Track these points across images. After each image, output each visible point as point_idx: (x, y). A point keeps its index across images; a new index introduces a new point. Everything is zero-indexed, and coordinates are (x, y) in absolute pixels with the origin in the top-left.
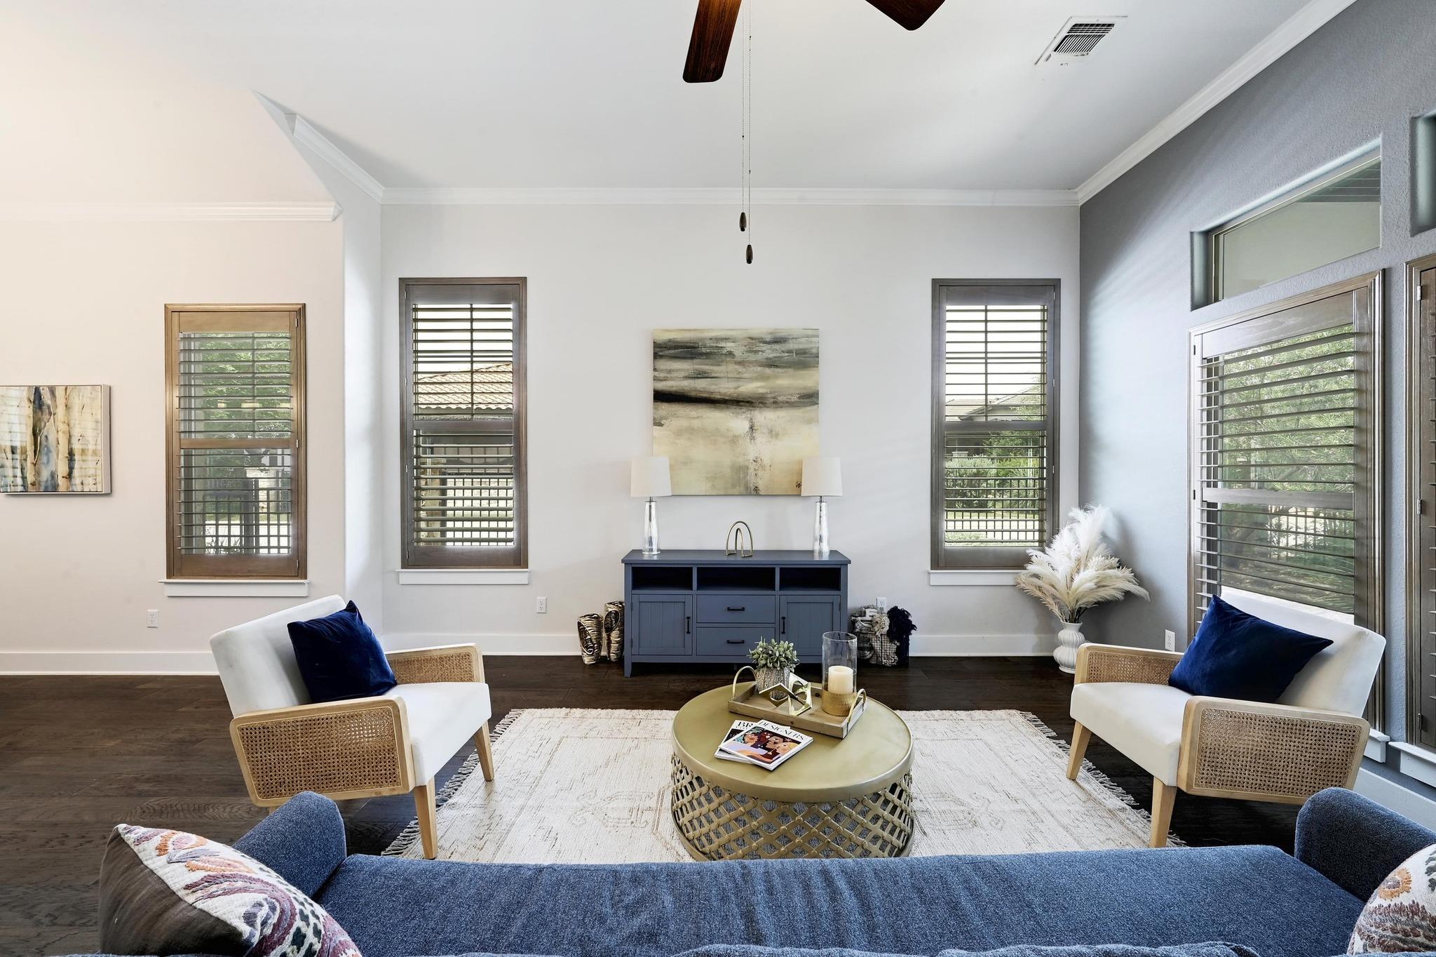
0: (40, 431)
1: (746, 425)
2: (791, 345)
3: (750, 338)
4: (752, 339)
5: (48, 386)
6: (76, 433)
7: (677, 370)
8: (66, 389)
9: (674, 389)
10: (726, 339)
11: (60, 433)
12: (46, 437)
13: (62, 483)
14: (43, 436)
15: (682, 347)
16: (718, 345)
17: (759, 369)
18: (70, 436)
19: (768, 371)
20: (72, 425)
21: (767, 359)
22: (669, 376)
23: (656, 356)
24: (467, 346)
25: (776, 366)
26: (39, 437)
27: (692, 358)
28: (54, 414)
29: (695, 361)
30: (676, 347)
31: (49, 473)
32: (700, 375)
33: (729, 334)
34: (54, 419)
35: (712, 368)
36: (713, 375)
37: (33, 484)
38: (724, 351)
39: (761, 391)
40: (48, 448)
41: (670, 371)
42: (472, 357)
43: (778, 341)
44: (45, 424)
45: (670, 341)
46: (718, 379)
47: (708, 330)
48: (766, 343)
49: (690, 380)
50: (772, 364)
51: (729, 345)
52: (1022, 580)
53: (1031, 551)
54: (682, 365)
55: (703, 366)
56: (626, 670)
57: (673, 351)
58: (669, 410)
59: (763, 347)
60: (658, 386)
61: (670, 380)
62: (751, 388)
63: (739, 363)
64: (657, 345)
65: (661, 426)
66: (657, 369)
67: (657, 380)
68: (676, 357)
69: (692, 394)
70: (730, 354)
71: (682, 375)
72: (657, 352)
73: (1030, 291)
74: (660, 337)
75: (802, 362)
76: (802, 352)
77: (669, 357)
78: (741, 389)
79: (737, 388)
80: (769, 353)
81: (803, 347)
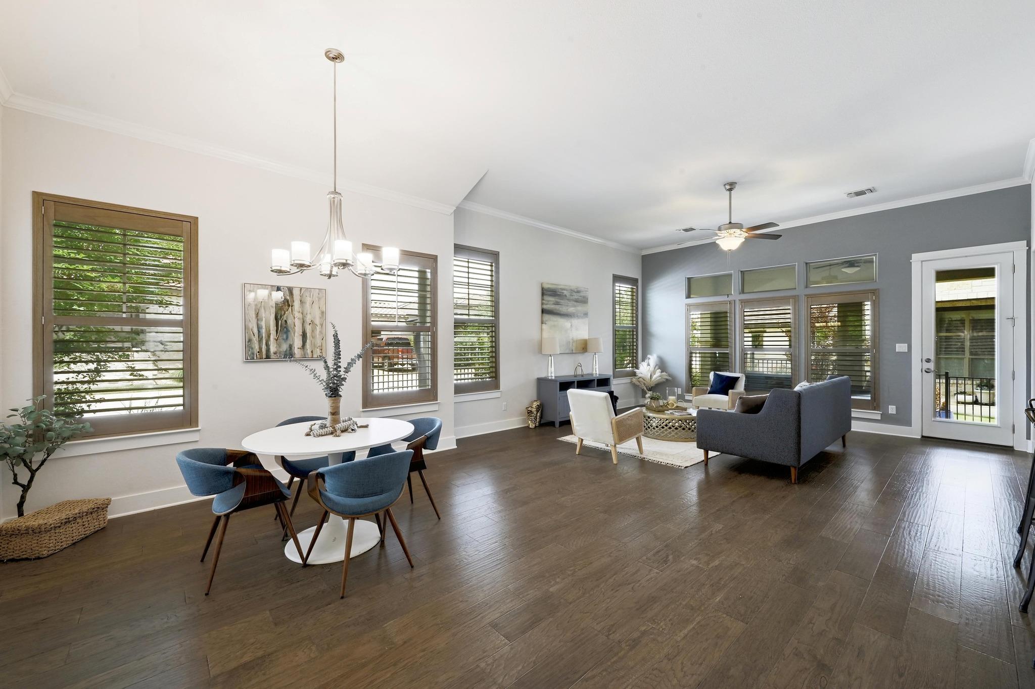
0: (281, 317)
1: (570, 324)
2: (582, 294)
4: (571, 290)
5: (287, 287)
6: (308, 319)
7: (551, 301)
8: (301, 289)
9: (549, 309)
10: (564, 289)
11: (296, 319)
12: (286, 321)
13: (297, 352)
14: (283, 321)
15: (552, 292)
16: (562, 291)
17: (573, 302)
18: (304, 322)
19: (575, 303)
20: (305, 313)
21: (576, 298)
23: (543, 294)
24: (466, 280)
26: (280, 321)
27: (555, 296)
28: (292, 306)
30: (550, 291)
31: (288, 346)
32: (557, 303)
33: (566, 287)
34: (292, 309)
35: (561, 300)
36: (561, 304)
37: (275, 353)
38: (564, 294)
39: (574, 311)
40: (287, 329)
41: (548, 301)
42: (469, 286)
43: (578, 292)
44: (285, 312)
45: (549, 288)
47: (560, 285)
48: (575, 292)
49: (554, 306)
50: (577, 301)
51: (565, 292)
52: (634, 380)
53: (636, 370)
54: (552, 299)
55: (558, 300)
56: (557, 425)
57: (549, 293)
58: (546, 317)
59: (574, 294)
60: (545, 307)
61: (547, 304)
62: (571, 310)
63: (568, 300)
64: (543, 289)
65: (546, 324)
66: (543, 299)
67: (542, 304)
68: (550, 295)
69: (555, 311)
70: (566, 296)
71: (552, 303)
72: (544, 292)
73: (633, 281)
74: (546, 286)
75: (584, 301)
76: (584, 297)
77: (546, 295)
78: (569, 310)
79: (567, 309)
80: (576, 296)
81: (584, 295)
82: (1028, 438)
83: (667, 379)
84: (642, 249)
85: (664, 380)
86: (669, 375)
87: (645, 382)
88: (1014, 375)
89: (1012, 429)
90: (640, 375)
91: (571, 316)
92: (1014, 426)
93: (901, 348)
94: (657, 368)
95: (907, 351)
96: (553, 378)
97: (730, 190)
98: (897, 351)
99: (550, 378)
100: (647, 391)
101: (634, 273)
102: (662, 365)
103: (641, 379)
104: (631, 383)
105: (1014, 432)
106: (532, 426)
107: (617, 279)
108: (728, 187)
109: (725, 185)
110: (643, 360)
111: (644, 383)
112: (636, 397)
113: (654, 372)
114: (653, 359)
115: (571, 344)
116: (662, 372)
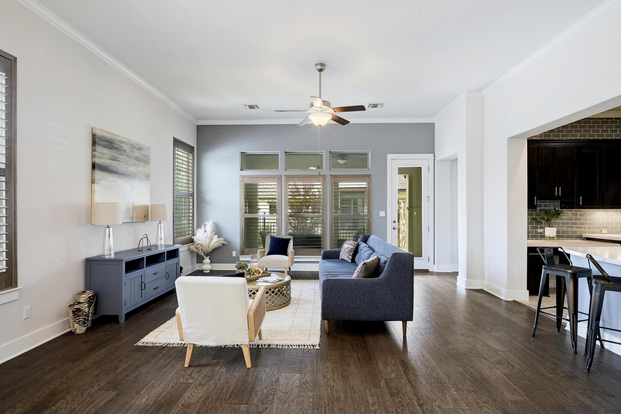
2: (143, 152)
3: (131, 145)
4: (132, 145)
7: (106, 154)
9: (103, 164)
10: (123, 142)
15: (108, 142)
16: (121, 145)
17: (134, 160)
19: (137, 162)
21: (137, 156)
22: (102, 156)
23: (94, 143)
25: (139, 161)
27: (112, 149)
29: (113, 150)
30: (105, 141)
32: (114, 159)
33: (125, 140)
35: (118, 156)
36: (119, 160)
38: (123, 149)
39: (134, 171)
41: (103, 154)
43: (140, 149)
45: (103, 136)
46: (120, 162)
48: (136, 148)
49: (111, 161)
50: (138, 159)
51: (124, 146)
52: (192, 247)
53: (193, 237)
54: (108, 152)
55: (115, 154)
56: (122, 319)
57: (104, 143)
58: (99, 174)
59: (135, 151)
60: (97, 161)
61: (100, 158)
62: (132, 169)
63: (128, 156)
64: (94, 136)
65: (99, 184)
66: (94, 150)
67: (93, 156)
68: (105, 146)
69: (111, 168)
70: (125, 150)
71: (107, 156)
72: (95, 140)
73: (189, 149)
74: (99, 133)
75: (145, 160)
76: (146, 156)
77: (99, 144)
78: (128, 169)
79: (127, 168)
80: (137, 153)
81: (146, 154)
82: (434, 264)
83: (223, 244)
84: (198, 119)
85: (221, 245)
86: (225, 240)
87: (203, 248)
88: (429, 229)
89: (428, 259)
90: (199, 242)
91: (130, 176)
92: (429, 258)
93: (382, 214)
94: (213, 234)
95: (385, 216)
96: (113, 256)
97: (321, 70)
98: (380, 216)
99: (107, 257)
100: (205, 257)
101: (191, 141)
102: (218, 231)
103: (199, 246)
104: (189, 250)
105: (429, 261)
106: (80, 329)
107: (177, 143)
108: (319, 67)
109: (316, 65)
110: (199, 227)
111: (202, 250)
112: (192, 263)
113: (212, 239)
114: (209, 226)
115: (131, 210)
116: (219, 237)
